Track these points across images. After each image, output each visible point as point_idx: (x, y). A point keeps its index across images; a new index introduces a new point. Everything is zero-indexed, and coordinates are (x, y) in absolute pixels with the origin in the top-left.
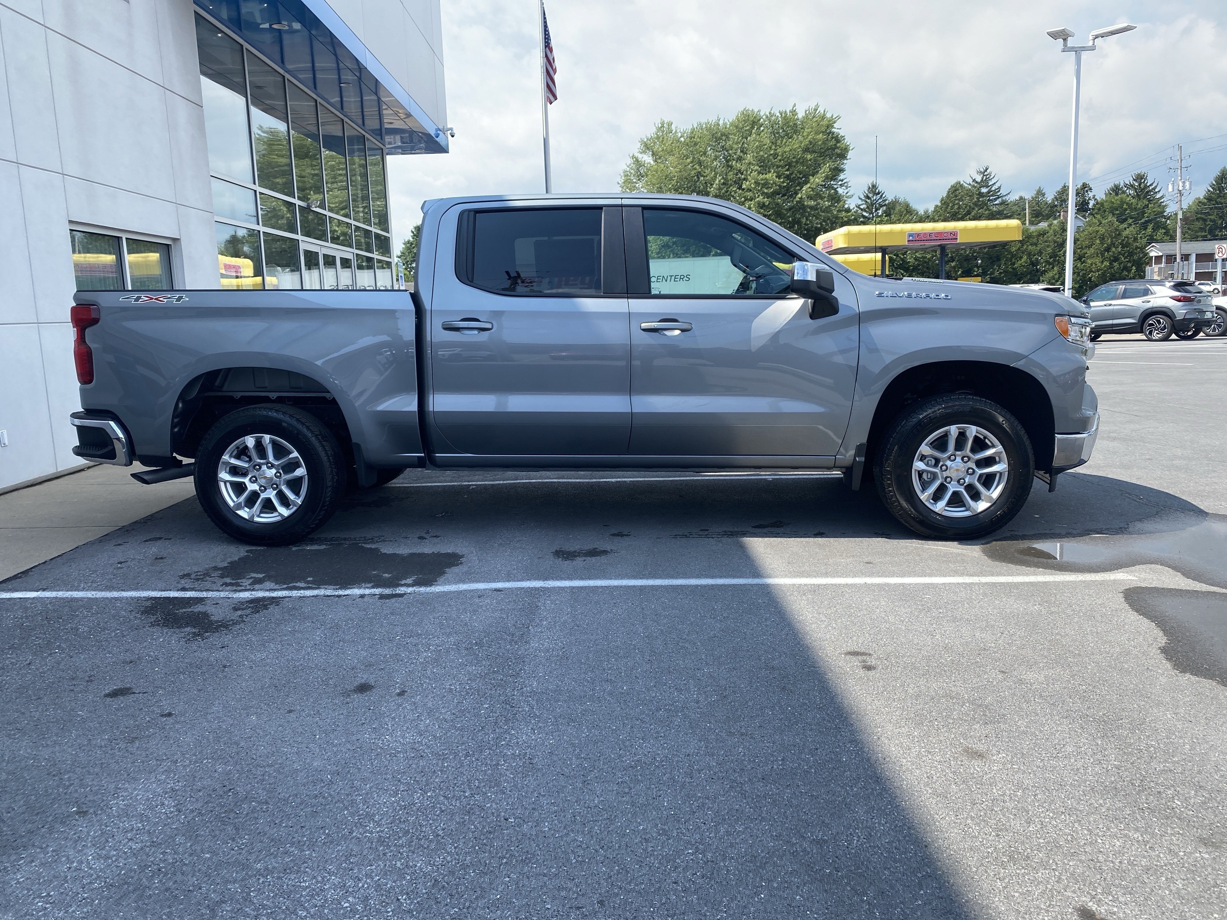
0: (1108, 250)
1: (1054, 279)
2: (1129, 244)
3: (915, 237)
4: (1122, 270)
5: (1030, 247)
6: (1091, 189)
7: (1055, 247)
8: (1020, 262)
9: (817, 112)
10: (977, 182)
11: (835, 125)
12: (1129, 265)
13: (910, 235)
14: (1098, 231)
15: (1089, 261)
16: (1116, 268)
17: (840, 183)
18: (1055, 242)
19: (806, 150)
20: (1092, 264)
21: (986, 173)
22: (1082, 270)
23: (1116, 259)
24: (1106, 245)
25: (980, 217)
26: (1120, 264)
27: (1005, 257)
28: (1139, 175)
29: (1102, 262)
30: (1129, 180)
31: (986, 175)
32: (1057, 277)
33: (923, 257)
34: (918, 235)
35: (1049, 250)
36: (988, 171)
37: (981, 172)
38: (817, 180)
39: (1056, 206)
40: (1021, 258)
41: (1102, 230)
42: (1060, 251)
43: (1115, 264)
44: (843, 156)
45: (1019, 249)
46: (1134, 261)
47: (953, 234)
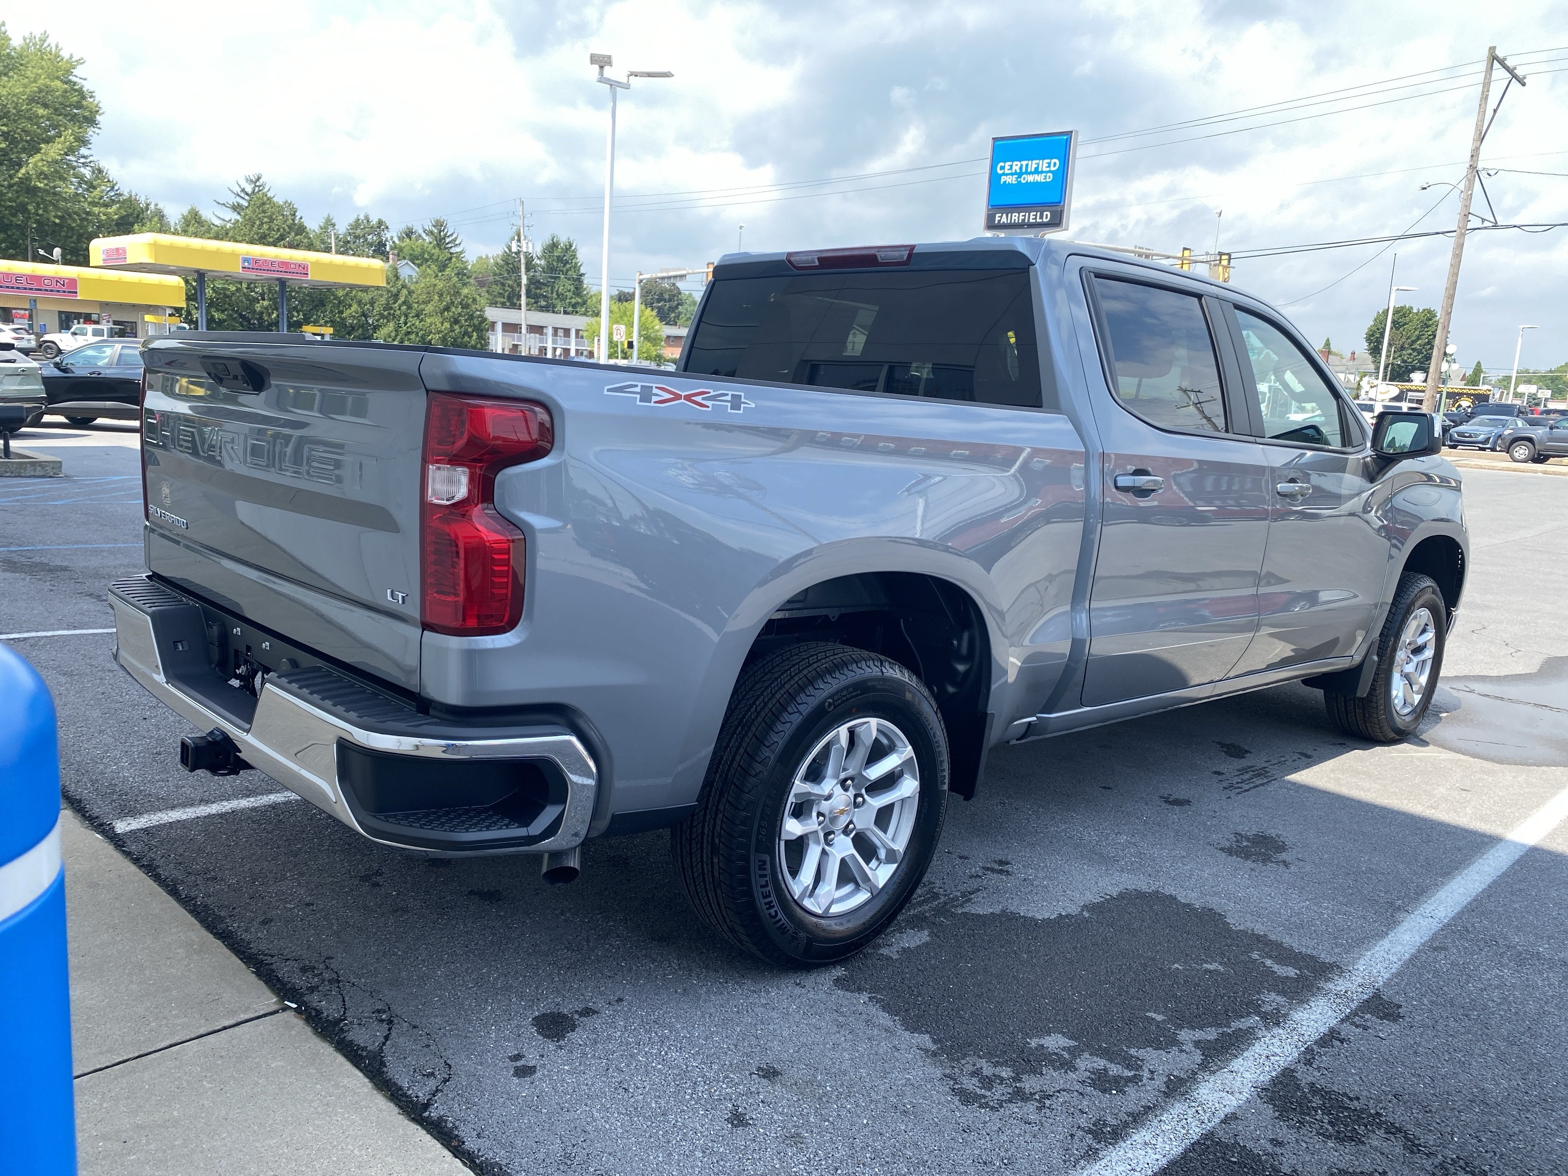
0: (447, 309)
1: (390, 337)
2: (469, 305)
3: (254, 264)
4: (463, 335)
5: (360, 293)
6: (387, 228)
7: (389, 298)
8: (348, 311)
9: (45, 45)
10: (247, 194)
11: (75, 72)
12: (470, 330)
13: (245, 260)
14: (435, 285)
15: (428, 320)
16: (457, 331)
17: (82, 160)
18: (389, 291)
19: (32, 100)
20: (431, 324)
21: (258, 184)
22: (422, 330)
23: (456, 321)
24: (445, 303)
25: (298, 245)
26: (461, 327)
27: (331, 302)
28: (437, 221)
29: (442, 324)
30: (429, 226)
31: (259, 186)
32: (393, 334)
33: (224, 289)
34: (256, 261)
35: (383, 301)
36: (261, 181)
37: (251, 181)
38: (53, 151)
39: (349, 242)
40: (350, 306)
41: (440, 285)
42: (394, 303)
43: (456, 327)
44: (91, 121)
45: (347, 295)
46: (474, 325)
47: (303, 268)
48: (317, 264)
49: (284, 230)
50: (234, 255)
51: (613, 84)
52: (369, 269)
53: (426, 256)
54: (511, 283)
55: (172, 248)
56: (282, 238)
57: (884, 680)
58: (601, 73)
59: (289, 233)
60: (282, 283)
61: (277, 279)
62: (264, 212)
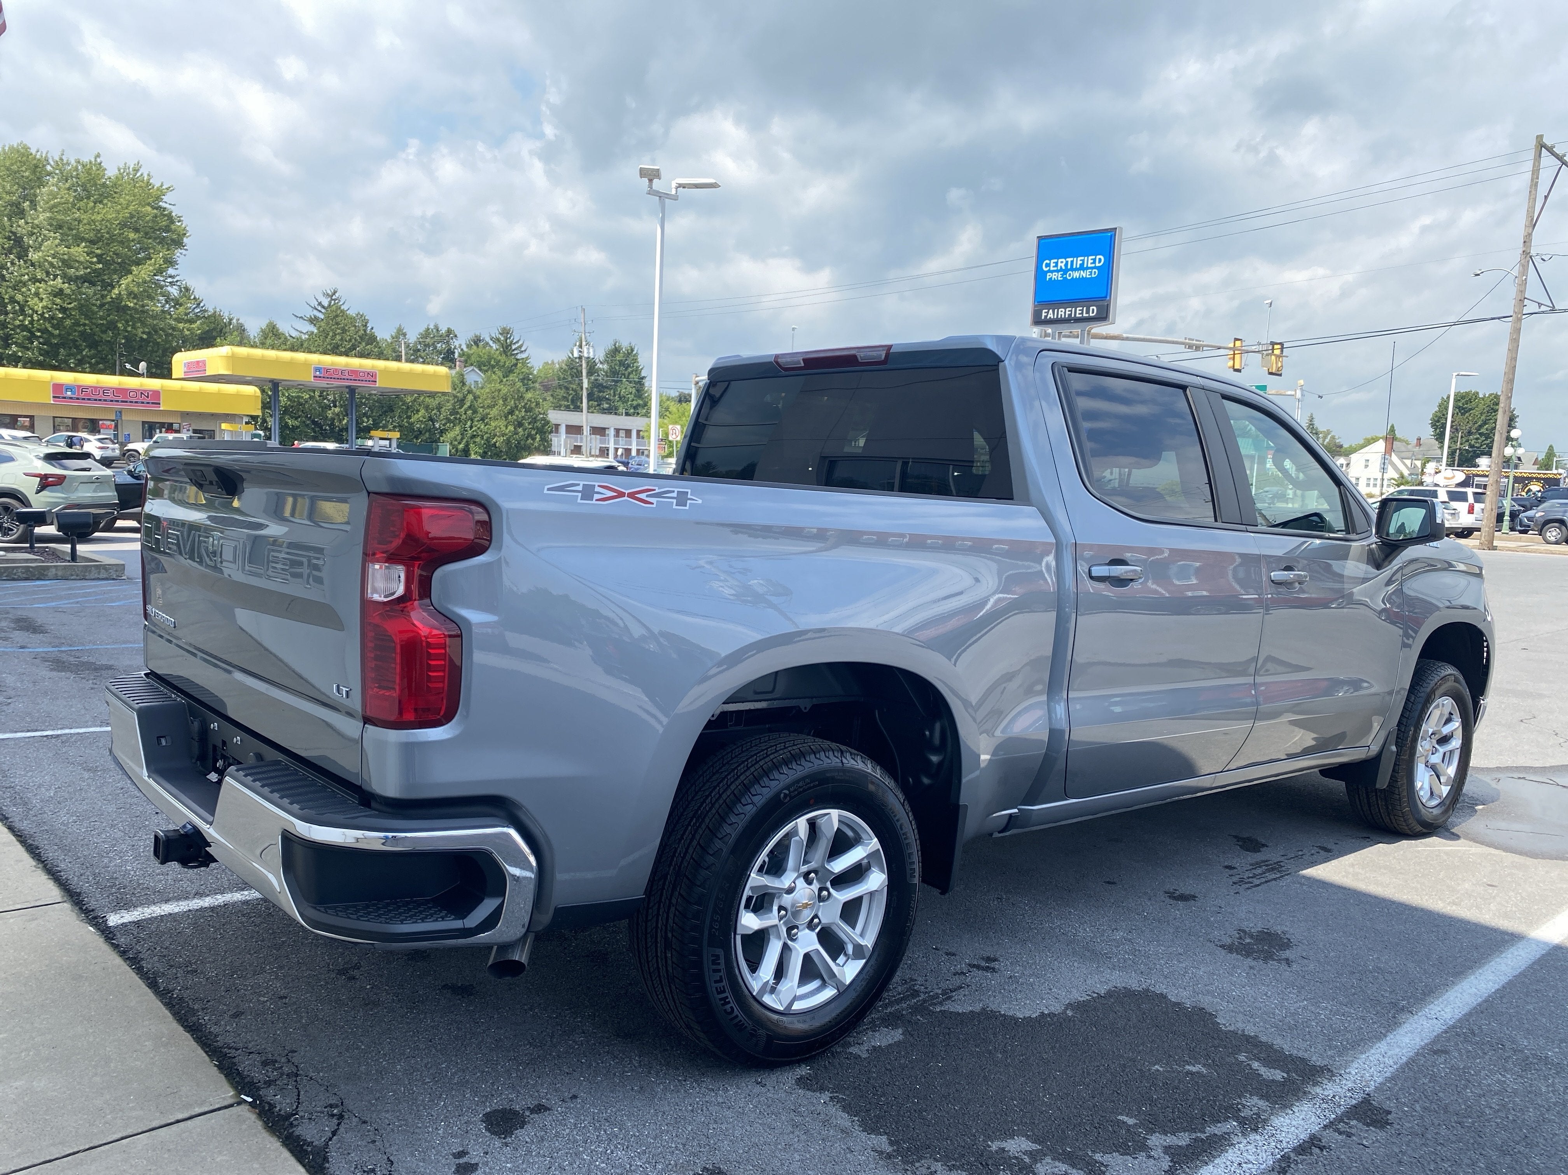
0: (511, 412)
1: (456, 440)
2: (532, 408)
3: (324, 373)
4: (527, 438)
5: (427, 399)
6: (456, 336)
7: (455, 403)
8: (416, 416)
9: (138, 174)
10: (323, 307)
11: (165, 198)
12: (533, 432)
13: (317, 369)
14: (500, 390)
15: (493, 424)
16: (521, 434)
17: (169, 280)
18: (455, 397)
19: (123, 225)
20: (496, 427)
21: (334, 297)
22: (487, 433)
23: (520, 425)
24: (509, 407)
25: (368, 354)
26: (524, 430)
27: (399, 407)
28: (504, 329)
29: (506, 427)
30: (495, 334)
31: (335, 300)
32: (459, 438)
33: (298, 397)
34: (327, 370)
35: (449, 406)
36: (337, 295)
37: (328, 295)
38: (143, 272)
39: (419, 350)
40: (418, 411)
41: (505, 390)
42: (460, 408)
43: (520, 430)
44: (178, 243)
45: (415, 400)
46: (538, 428)
47: (371, 376)
48: (386, 371)
49: (356, 340)
50: (306, 364)
51: (662, 196)
52: (435, 375)
53: (492, 363)
54: (574, 387)
55: (248, 359)
56: (354, 348)
57: (844, 770)
58: (650, 186)
59: (360, 343)
60: (352, 390)
61: (347, 387)
62: (337, 324)
